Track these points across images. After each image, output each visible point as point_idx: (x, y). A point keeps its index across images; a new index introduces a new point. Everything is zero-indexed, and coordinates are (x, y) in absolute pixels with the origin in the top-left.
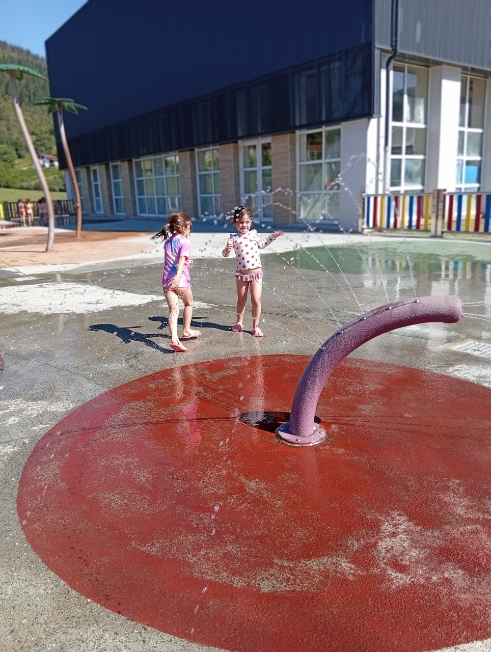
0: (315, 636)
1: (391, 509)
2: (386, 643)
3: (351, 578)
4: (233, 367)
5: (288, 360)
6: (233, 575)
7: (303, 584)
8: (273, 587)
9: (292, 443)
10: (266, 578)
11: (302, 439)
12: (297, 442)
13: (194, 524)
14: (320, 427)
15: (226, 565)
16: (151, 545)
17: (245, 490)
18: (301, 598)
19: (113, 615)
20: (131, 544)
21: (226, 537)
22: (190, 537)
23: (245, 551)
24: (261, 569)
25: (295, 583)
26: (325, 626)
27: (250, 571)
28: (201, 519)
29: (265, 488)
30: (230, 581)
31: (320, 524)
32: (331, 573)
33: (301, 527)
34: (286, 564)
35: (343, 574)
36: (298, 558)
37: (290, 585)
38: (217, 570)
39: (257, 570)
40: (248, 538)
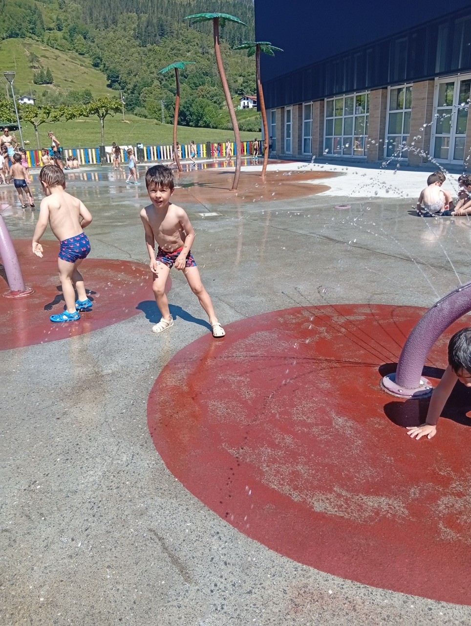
3: (399, 520)
6: (294, 490)
7: (352, 513)
8: (325, 509)
10: (322, 500)
12: (398, 392)
15: (291, 481)
17: (332, 424)
18: (346, 524)
19: (190, 495)
20: (221, 445)
21: (300, 458)
23: (312, 474)
26: (357, 553)
27: (310, 490)
30: (290, 494)
31: (391, 468)
32: (383, 512)
33: (371, 467)
34: (344, 493)
35: (394, 515)
36: (357, 492)
37: (340, 511)
38: (282, 482)
39: (316, 492)
40: (318, 464)
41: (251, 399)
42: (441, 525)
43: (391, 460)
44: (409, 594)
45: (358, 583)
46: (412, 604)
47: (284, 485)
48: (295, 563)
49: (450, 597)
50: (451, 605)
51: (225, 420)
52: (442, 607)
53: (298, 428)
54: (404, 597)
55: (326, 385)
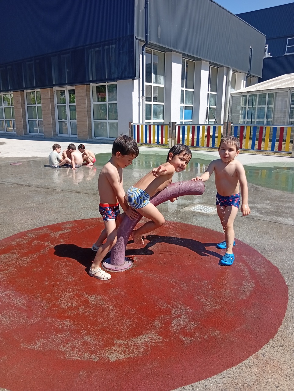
0: (148, 381)
1: (175, 301)
3: (161, 344)
4: (68, 227)
6: (91, 354)
7: (134, 352)
8: (117, 357)
9: (113, 270)
10: (112, 352)
11: (118, 267)
12: (116, 269)
13: (60, 327)
15: (86, 349)
16: (35, 344)
17: (89, 302)
18: (135, 361)
20: (21, 346)
21: (82, 332)
22: (59, 336)
23: (96, 339)
24: (108, 348)
25: (129, 353)
26: (152, 374)
27: (101, 350)
28: (64, 324)
29: (101, 299)
30: (90, 358)
31: (138, 316)
32: (149, 343)
33: (127, 319)
34: (122, 342)
35: (156, 343)
36: (127, 338)
37: (126, 354)
38: (80, 353)
39: (105, 349)
40: (96, 331)
41: (24, 304)
42: (181, 337)
43: (135, 311)
44: (192, 383)
46: (197, 388)
47: (83, 354)
49: (210, 374)
50: (213, 377)
51: (12, 327)
52: (210, 381)
53: (69, 313)
54: (191, 387)
55: (71, 279)
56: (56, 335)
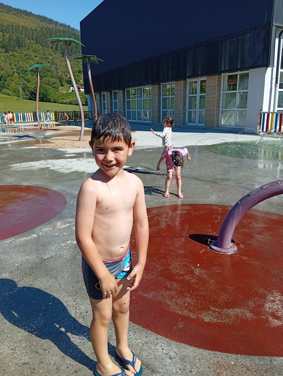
0: (232, 344)
1: (272, 289)
2: (268, 351)
3: (250, 319)
5: (215, 207)
9: (218, 252)
11: (224, 250)
12: (221, 252)
13: (169, 286)
14: (234, 245)
16: (148, 294)
18: (225, 326)
20: (139, 293)
21: (185, 294)
22: (167, 292)
25: (221, 319)
26: (237, 340)
28: (172, 284)
29: (204, 273)
30: (188, 315)
34: (216, 310)
36: (223, 308)
39: (202, 311)
40: (196, 296)
45: (244, 356)
46: (275, 361)
47: (183, 310)
48: (207, 351)
53: (177, 277)
54: (269, 358)
56: (165, 291)
